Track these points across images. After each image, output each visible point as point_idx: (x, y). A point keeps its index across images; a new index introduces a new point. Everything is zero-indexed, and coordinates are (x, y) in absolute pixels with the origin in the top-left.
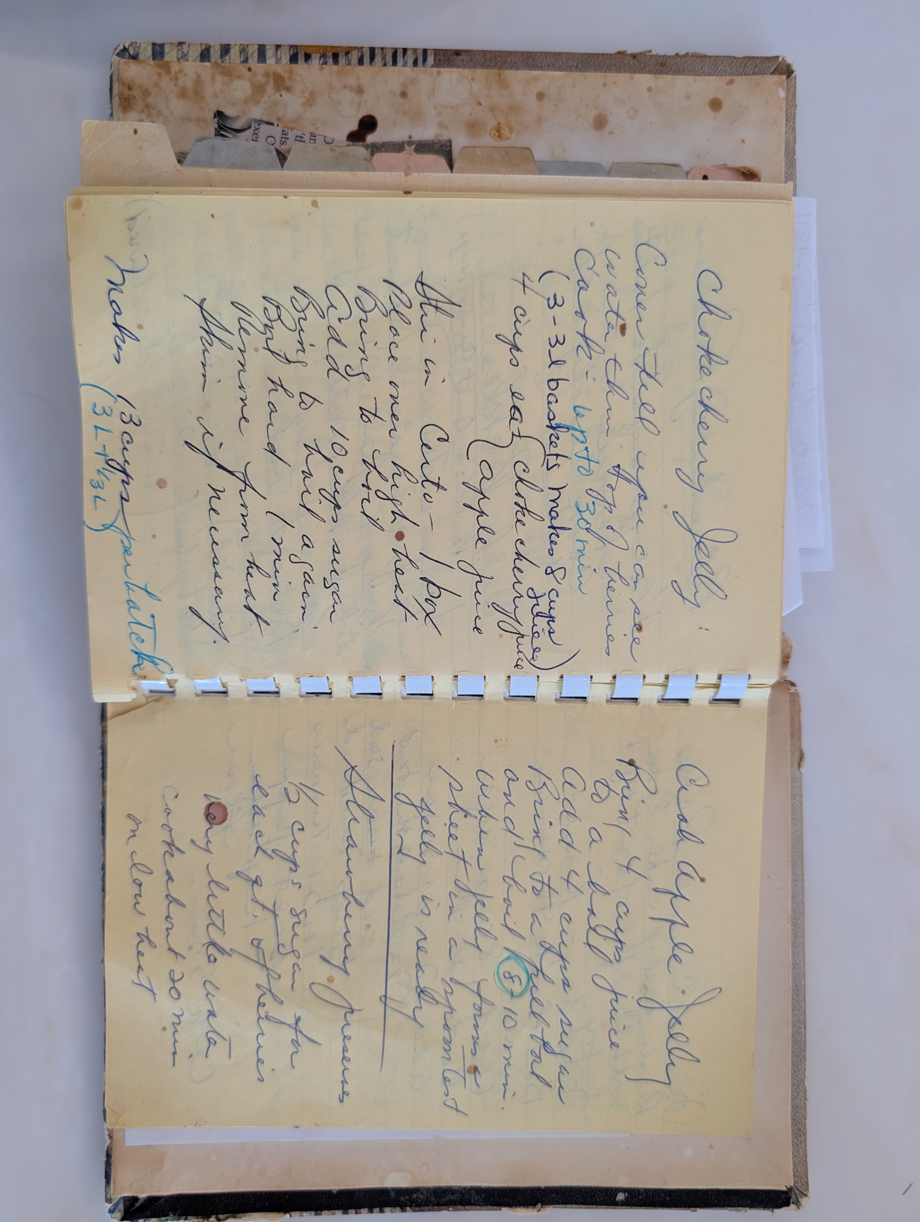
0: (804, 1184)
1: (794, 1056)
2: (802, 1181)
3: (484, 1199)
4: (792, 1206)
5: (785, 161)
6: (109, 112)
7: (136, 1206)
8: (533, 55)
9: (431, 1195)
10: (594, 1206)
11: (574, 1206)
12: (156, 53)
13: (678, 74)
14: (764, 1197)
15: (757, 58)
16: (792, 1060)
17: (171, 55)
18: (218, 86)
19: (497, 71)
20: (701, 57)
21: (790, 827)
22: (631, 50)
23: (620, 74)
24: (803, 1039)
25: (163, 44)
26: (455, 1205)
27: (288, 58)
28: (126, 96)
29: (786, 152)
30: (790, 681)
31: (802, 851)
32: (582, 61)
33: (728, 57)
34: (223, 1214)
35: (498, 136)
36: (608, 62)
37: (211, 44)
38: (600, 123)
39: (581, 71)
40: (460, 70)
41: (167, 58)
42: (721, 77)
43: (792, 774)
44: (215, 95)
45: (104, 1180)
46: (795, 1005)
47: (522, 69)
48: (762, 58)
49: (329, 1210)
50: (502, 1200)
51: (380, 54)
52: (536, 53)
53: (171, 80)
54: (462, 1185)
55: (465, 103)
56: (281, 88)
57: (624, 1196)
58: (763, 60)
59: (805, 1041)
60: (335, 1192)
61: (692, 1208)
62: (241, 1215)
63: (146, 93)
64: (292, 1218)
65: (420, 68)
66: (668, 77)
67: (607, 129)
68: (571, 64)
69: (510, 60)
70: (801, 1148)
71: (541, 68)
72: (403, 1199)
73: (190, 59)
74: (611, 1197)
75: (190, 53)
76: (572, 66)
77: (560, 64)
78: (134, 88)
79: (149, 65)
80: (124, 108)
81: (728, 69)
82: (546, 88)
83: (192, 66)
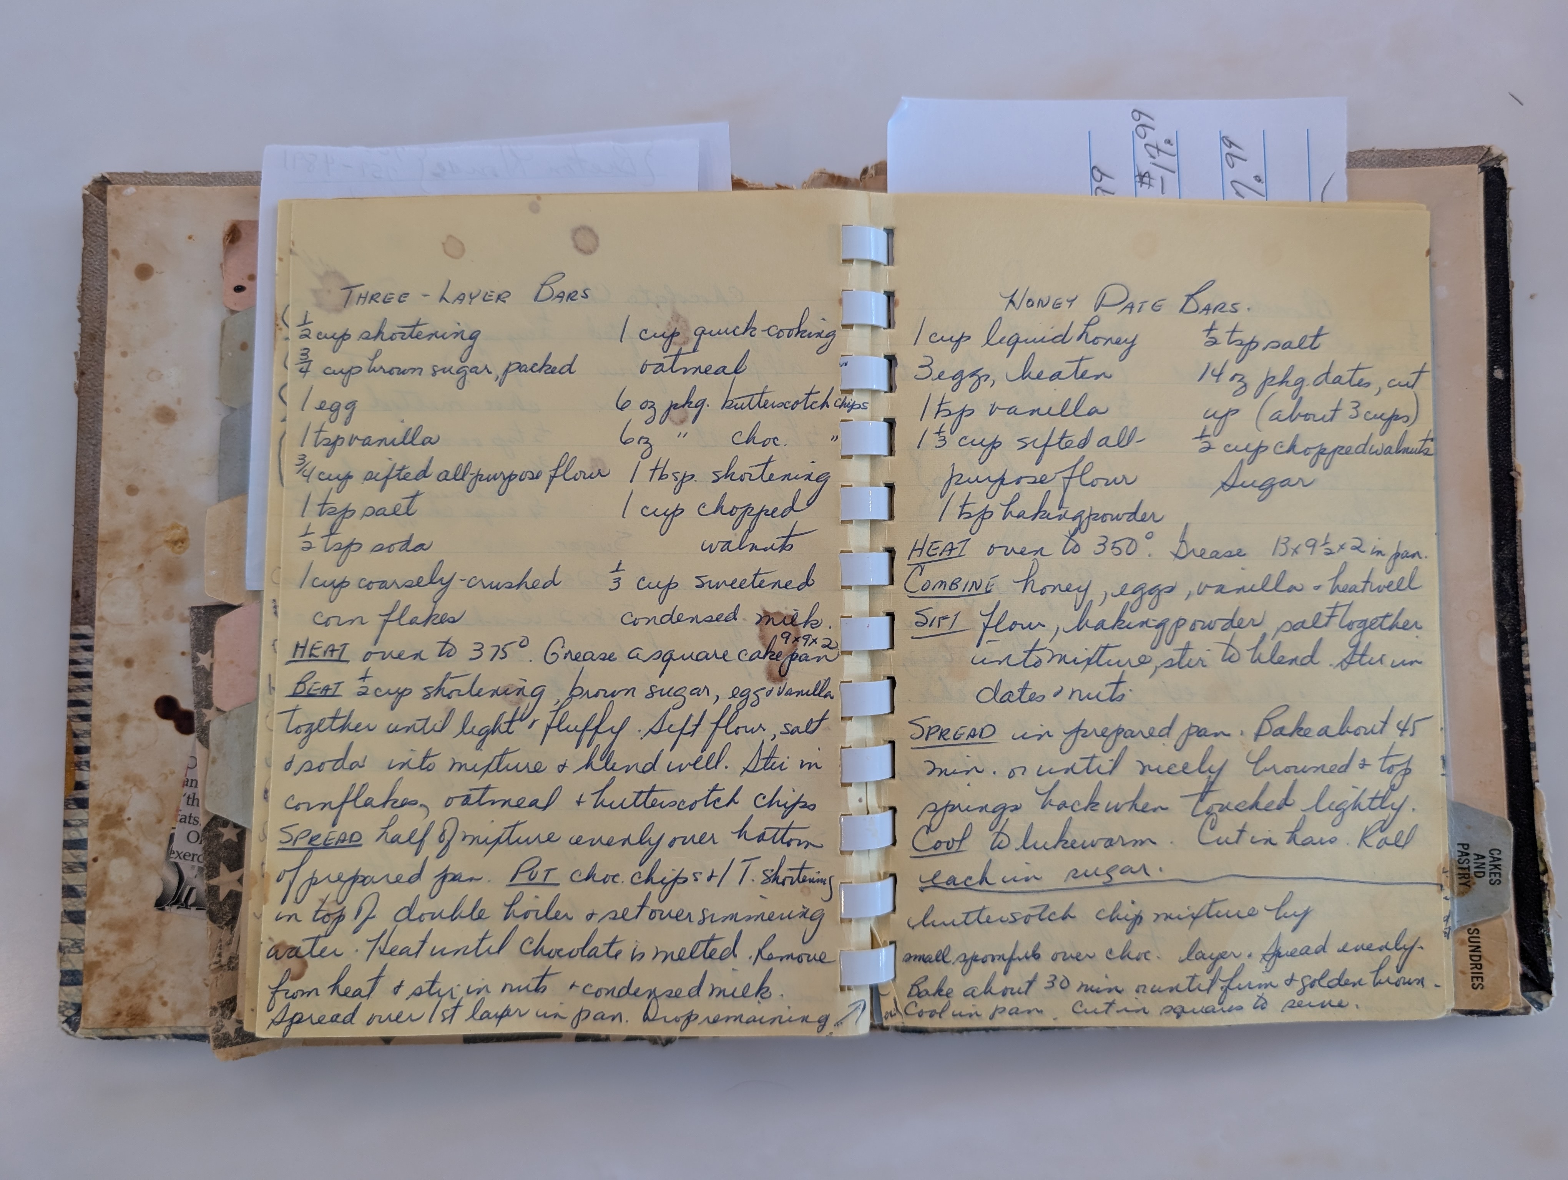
0: (1475, 152)
2: (1471, 154)
3: (1508, 541)
4: (1503, 165)
5: (215, 185)
6: (149, 1040)
7: (1532, 975)
8: (78, 500)
9: (1505, 608)
10: (1512, 406)
11: (1512, 432)
12: (72, 980)
13: (105, 319)
14: (1493, 200)
15: (85, 221)
17: (76, 962)
18: (116, 900)
19: (99, 546)
20: (83, 290)
22: (73, 377)
23: (105, 391)
25: (61, 971)
26: (1516, 577)
27: (81, 810)
28: (129, 1019)
29: (203, 185)
32: (88, 439)
33: (83, 256)
34: (1538, 864)
35: (183, 543)
36: (89, 406)
37: (62, 910)
38: (166, 415)
39: (101, 440)
40: (98, 592)
41: (79, 967)
42: (109, 267)
44: (128, 903)
45: (1502, 1017)
47: (98, 514)
48: (85, 214)
49: (1528, 734)
50: (1509, 520)
51: (76, 694)
52: (77, 497)
53: (108, 960)
54: (1491, 569)
55: (140, 585)
56: (120, 819)
57: (1498, 370)
58: (87, 214)
60: (1506, 727)
61: (1510, 287)
62: (1538, 844)
63: (125, 992)
64: (1540, 780)
65: (96, 643)
66: (109, 331)
67: (173, 406)
68: (92, 453)
69: (85, 530)
70: (1432, 155)
71: (96, 490)
72: (1511, 642)
73: (81, 937)
74: (1499, 385)
75: (73, 937)
76: (94, 450)
77: (91, 466)
78: (118, 1008)
79: (88, 990)
80: (144, 1020)
81: (98, 257)
82: (121, 484)
83: (91, 933)
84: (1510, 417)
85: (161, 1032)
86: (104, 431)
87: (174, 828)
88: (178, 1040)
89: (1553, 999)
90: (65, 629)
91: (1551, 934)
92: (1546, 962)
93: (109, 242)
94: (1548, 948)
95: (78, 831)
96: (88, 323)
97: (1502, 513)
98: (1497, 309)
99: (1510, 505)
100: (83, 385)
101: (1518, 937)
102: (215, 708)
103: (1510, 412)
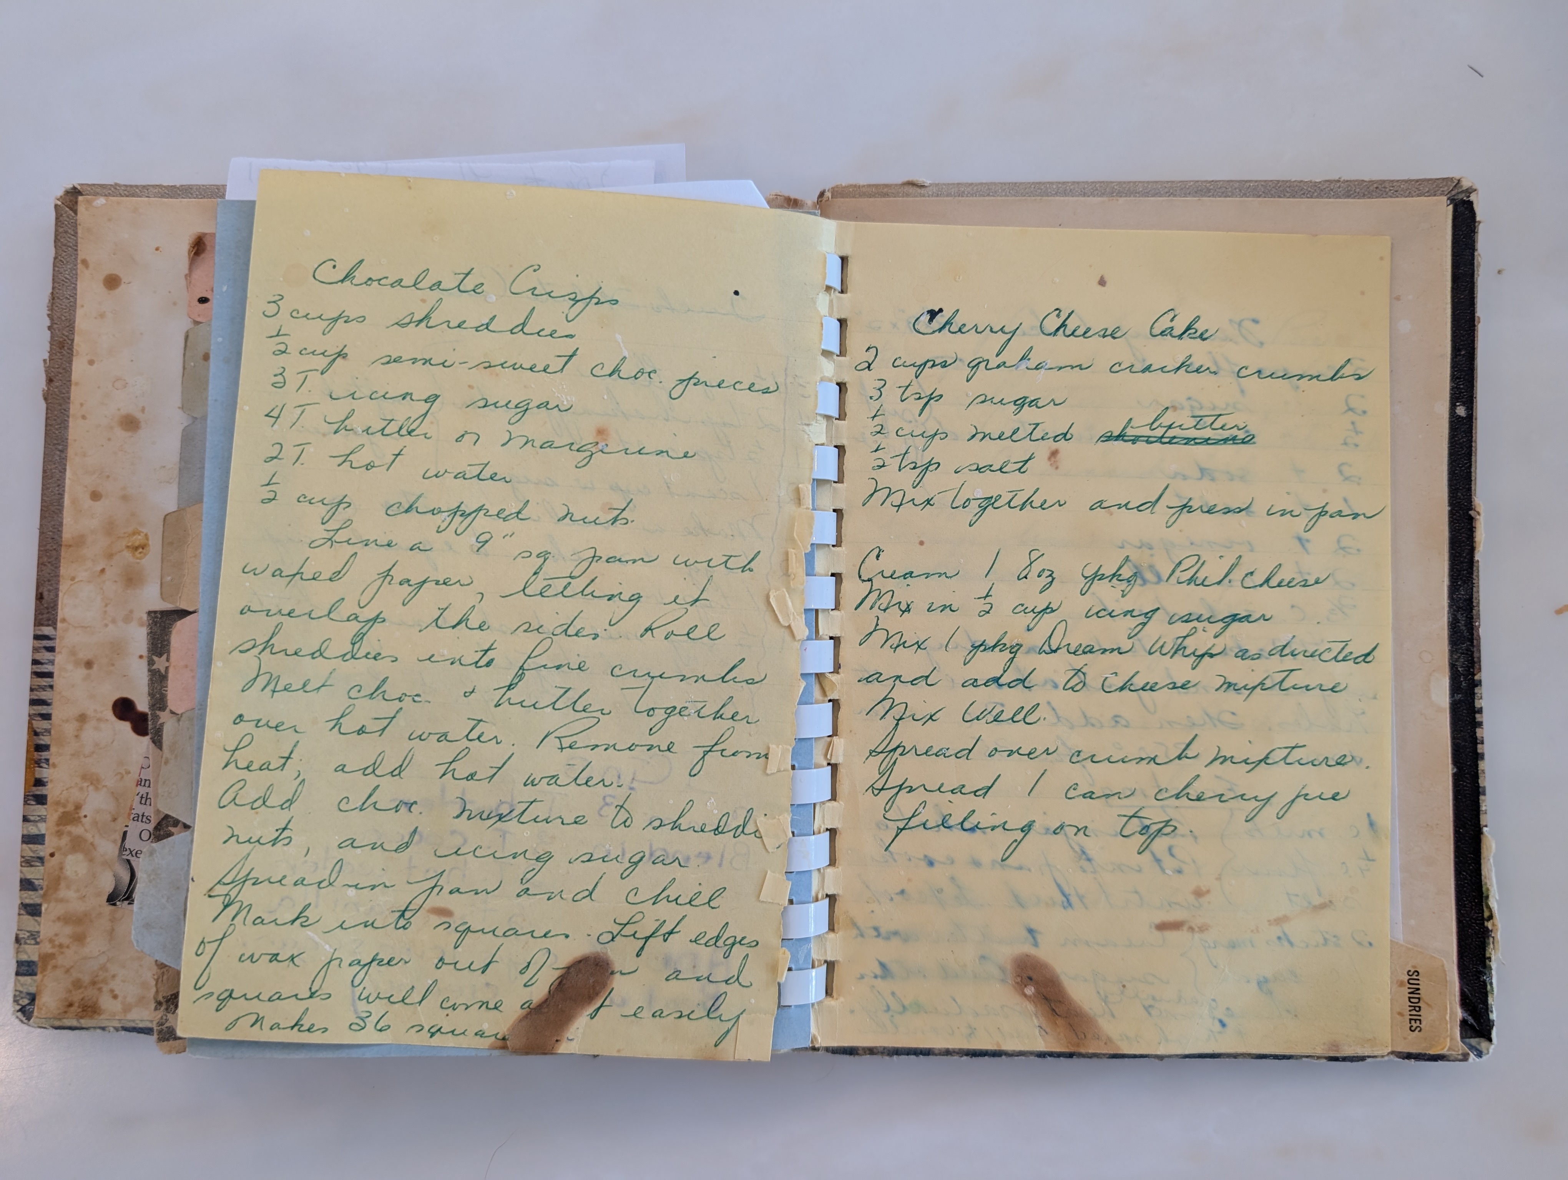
0: (1444, 183)
1: (1284, 195)
2: (1441, 185)
3: (1464, 582)
4: (1473, 198)
5: (183, 198)
6: (98, 1031)
7: (1472, 1021)
8: (45, 504)
9: (1459, 649)
10: (1473, 444)
11: (1473, 470)
12: (27, 971)
13: (74, 328)
14: (1461, 233)
15: (56, 231)
16: (1288, 198)
17: (32, 953)
18: (71, 894)
19: (63, 549)
20: (53, 299)
21: (999, 198)
22: (43, 385)
23: (72, 398)
24: (1263, 183)
25: (17, 962)
26: (1472, 618)
27: (39, 806)
28: (80, 1010)
29: (171, 197)
30: (818, 199)
31: (1030, 183)
32: (55, 444)
33: (54, 266)
34: (1483, 910)
35: (143, 549)
36: (56, 413)
37: (19, 902)
38: (130, 423)
39: (66, 446)
40: (61, 595)
41: (35, 958)
42: (79, 276)
43: (932, 196)
44: (83, 898)
45: (1440, 1063)
46: (1219, 194)
47: (62, 518)
48: (56, 224)
49: (1477, 777)
50: (1466, 560)
51: (38, 693)
52: (43, 501)
53: (62, 953)
54: (1446, 609)
55: (102, 589)
56: (77, 816)
57: (1461, 407)
59: (1266, 181)
60: (1455, 770)
61: (1476, 322)
62: (1484, 889)
63: (77, 984)
64: (1488, 825)
65: (57, 644)
66: (77, 339)
67: (138, 415)
68: (58, 458)
69: (51, 533)
70: (1400, 186)
71: (61, 495)
72: (1464, 684)
73: (36, 930)
74: (1461, 423)
75: (28, 929)
76: (60, 456)
77: (57, 471)
78: (70, 999)
79: (42, 981)
80: (95, 1012)
81: (69, 267)
82: (86, 489)
83: (46, 926)
84: (1471, 456)
85: (111, 1024)
86: (70, 437)
87: (127, 826)
88: (127, 1033)
89: (1493, 1047)
90: (29, 630)
91: (1494, 981)
92: (1487, 1009)
93: (79, 252)
94: (1490, 995)
95: (37, 826)
96: (57, 331)
97: (1459, 553)
98: (1461, 345)
99: (1468, 545)
100: (51, 392)
101: (1460, 983)
102: (168, 710)
103: (1471, 450)
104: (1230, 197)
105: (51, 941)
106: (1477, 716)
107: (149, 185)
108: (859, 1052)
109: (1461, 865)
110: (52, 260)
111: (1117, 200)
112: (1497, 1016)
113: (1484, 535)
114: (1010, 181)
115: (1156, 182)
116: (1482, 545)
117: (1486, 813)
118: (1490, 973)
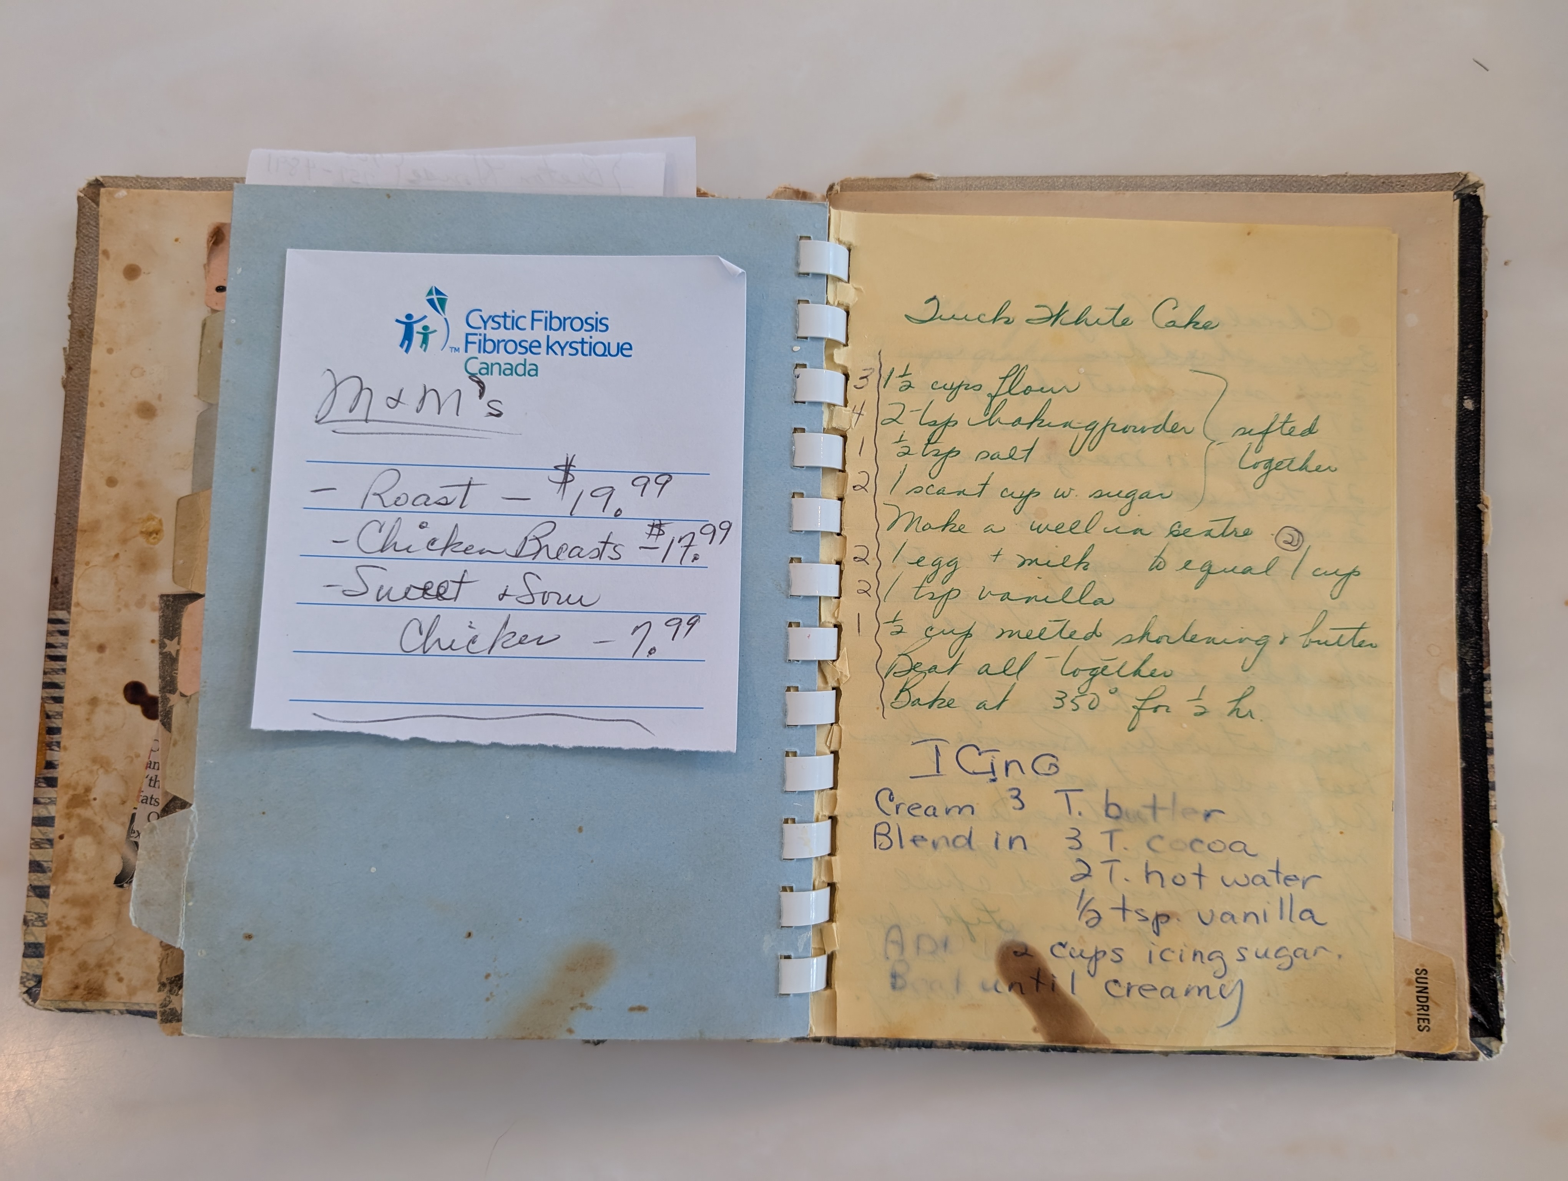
0: (1451, 178)
1: (1291, 190)
2: (1447, 181)
3: (1473, 576)
4: (1479, 192)
5: (202, 190)
6: (104, 1014)
7: (1482, 1019)
8: (61, 489)
9: (1468, 643)
10: (1481, 438)
11: (1481, 463)
12: (34, 952)
13: (94, 316)
14: (1468, 228)
15: (79, 222)
16: (1295, 192)
17: (39, 935)
18: (79, 877)
19: (78, 535)
20: (74, 289)
21: (1006, 191)
22: (62, 371)
23: (90, 386)
24: (1270, 178)
25: (25, 944)
26: (1481, 612)
27: (50, 789)
28: (86, 992)
29: (191, 190)
30: (827, 192)
31: (1037, 177)
32: (72, 431)
33: (76, 256)
34: (1492, 907)
35: (157, 534)
36: (74, 400)
37: (28, 884)
38: (147, 411)
39: (84, 433)
40: (75, 579)
41: (42, 940)
42: (99, 267)
43: (940, 189)
44: (91, 880)
45: (1450, 1062)
46: (1226, 188)
47: (78, 504)
48: (79, 216)
49: (1487, 773)
50: (1475, 554)
51: (51, 676)
52: (60, 486)
53: (69, 935)
54: (1454, 602)
55: (115, 574)
56: (86, 798)
57: (1468, 400)
58: (81, 215)
59: (1272, 176)
60: (1464, 765)
61: (1483, 316)
62: (1494, 886)
63: (83, 967)
64: (1498, 820)
65: (70, 627)
66: (96, 328)
67: (155, 402)
68: (75, 445)
69: (66, 519)
70: (1406, 181)
71: (78, 481)
72: (1472, 678)
73: (44, 912)
74: (1469, 416)
75: (36, 911)
76: (77, 443)
77: (74, 458)
78: (76, 981)
79: (49, 962)
80: (100, 995)
81: (90, 257)
82: (102, 475)
83: (54, 908)
84: (1479, 449)
85: (115, 1007)
86: (88, 424)
87: (135, 808)
88: (132, 1016)
89: (1503, 1046)
90: (44, 613)
91: (1505, 979)
92: (1497, 1007)
93: (101, 244)
94: (1500, 993)
95: (47, 809)
96: (77, 320)
97: (1467, 547)
98: (1469, 339)
99: (1477, 539)
100: (70, 380)
101: (1470, 981)
102: (178, 693)
103: (1479, 443)
104: (1236, 191)
105: (58, 923)
106: (1486, 710)
107: (169, 178)
108: (861, 1043)
109: (1469, 860)
110: (73, 251)
111: (1124, 194)
112: (1507, 1016)
113: (1492, 529)
114: (1016, 175)
115: (1163, 176)
116: (1490, 538)
117: (1495, 808)
118: (1501, 971)
